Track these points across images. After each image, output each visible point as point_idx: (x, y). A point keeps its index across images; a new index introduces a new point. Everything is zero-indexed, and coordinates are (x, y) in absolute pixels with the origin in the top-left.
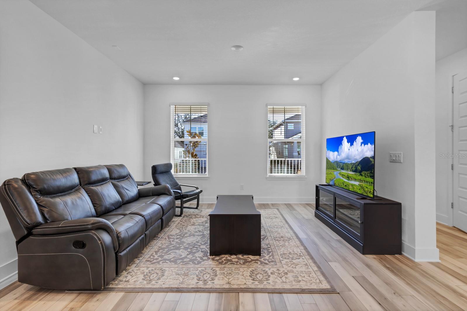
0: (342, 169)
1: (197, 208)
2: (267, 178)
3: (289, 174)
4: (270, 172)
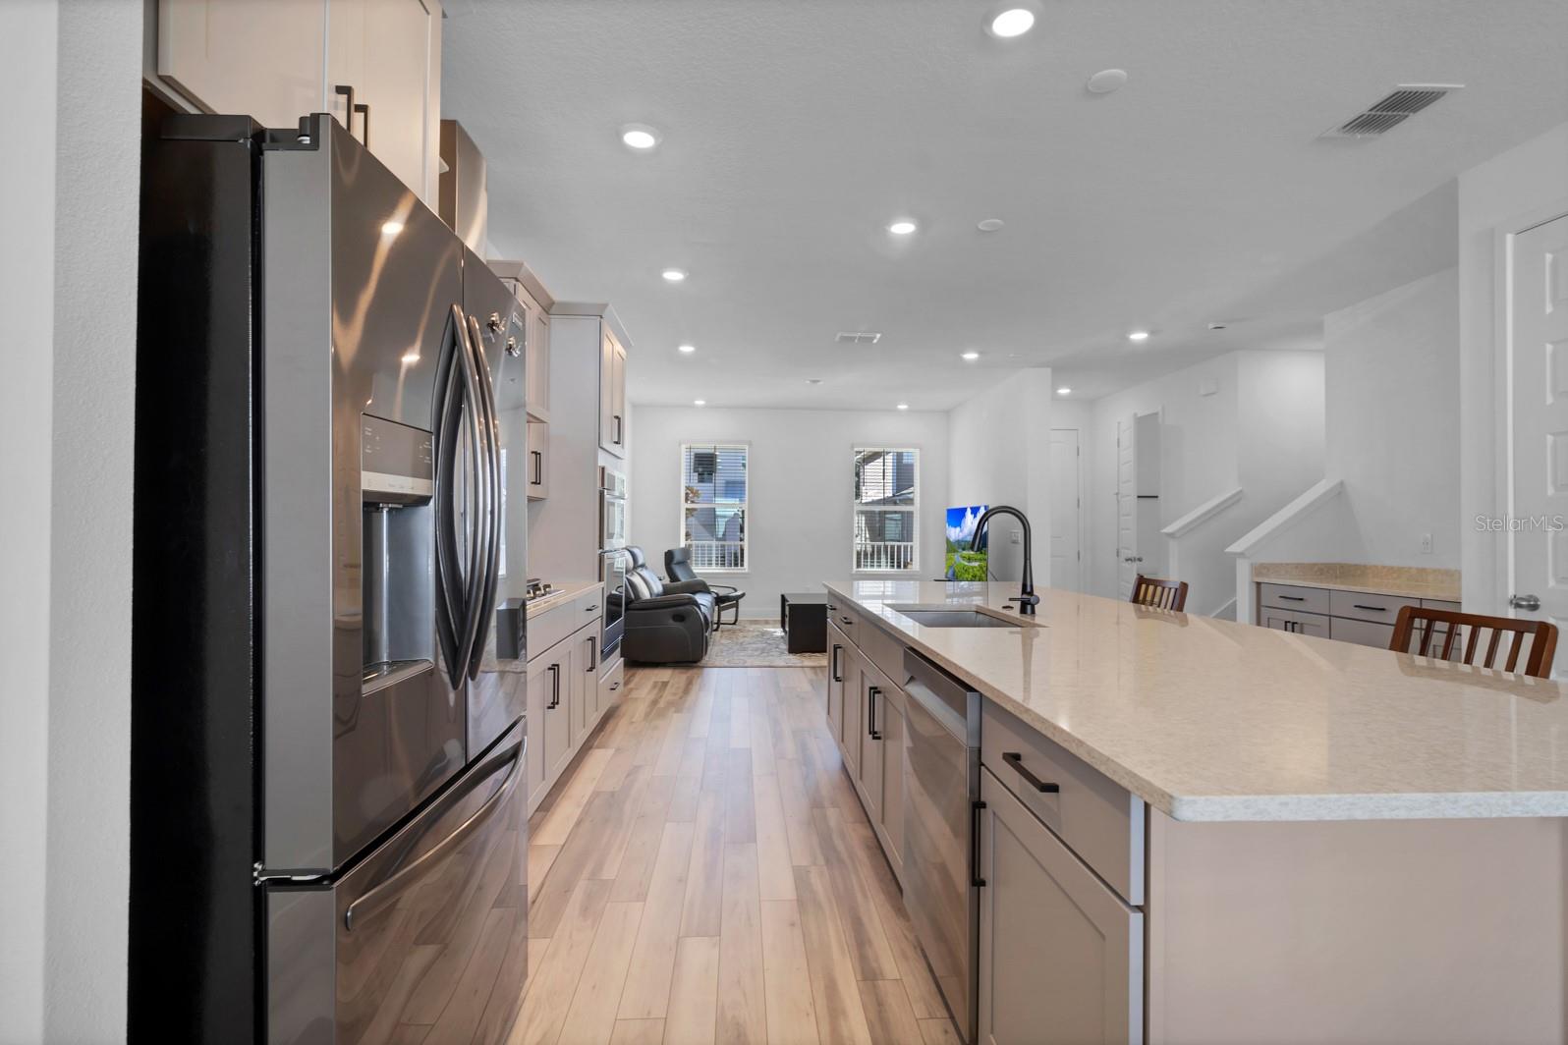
0: (964, 549)
1: (734, 624)
2: (852, 575)
3: (895, 569)
4: (859, 566)
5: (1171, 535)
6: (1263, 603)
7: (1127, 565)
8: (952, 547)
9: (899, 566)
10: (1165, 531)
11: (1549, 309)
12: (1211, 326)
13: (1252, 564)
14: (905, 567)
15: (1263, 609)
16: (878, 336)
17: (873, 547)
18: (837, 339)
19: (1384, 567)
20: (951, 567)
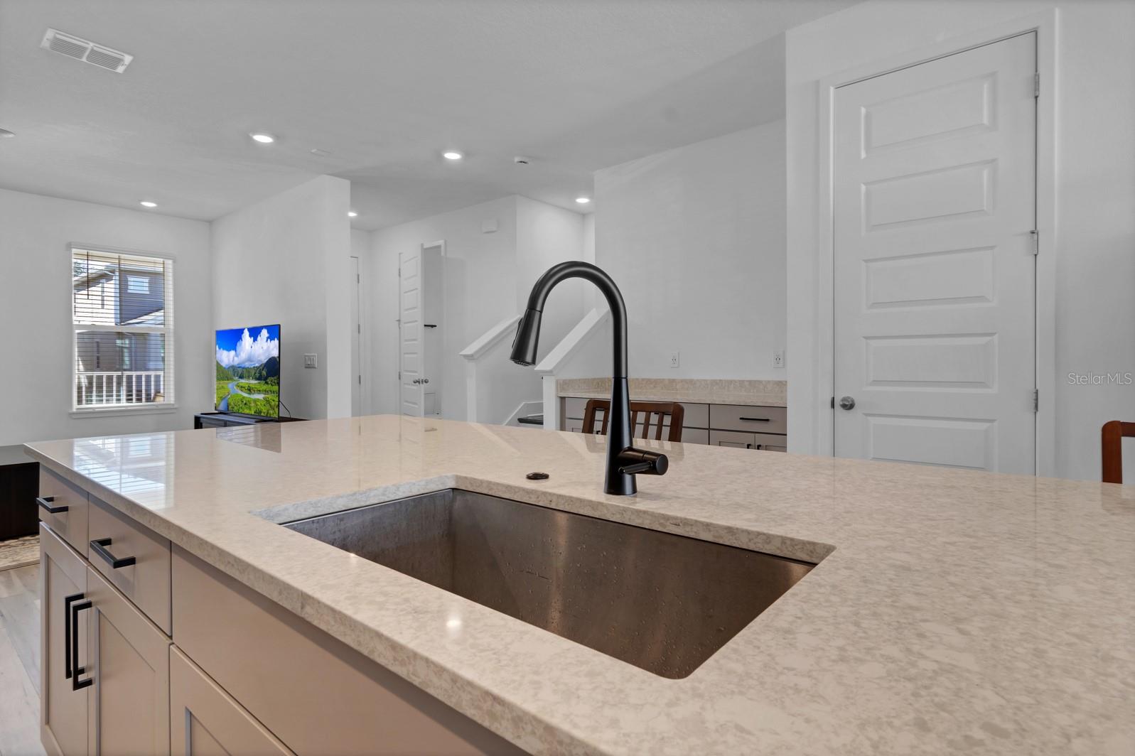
0: (241, 377)
2: (71, 414)
3: (134, 404)
4: (80, 402)
5: (467, 357)
6: (568, 415)
7: (415, 387)
8: (225, 374)
9: (139, 400)
10: (464, 352)
11: (863, 155)
12: (517, 159)
13: (557, 381)
14: (148, 399)
15: (567, 420)
16: (128, 59)
17: (90, 379)
18: (46, 44)
19: (643, 380)
20: (222, 399)
